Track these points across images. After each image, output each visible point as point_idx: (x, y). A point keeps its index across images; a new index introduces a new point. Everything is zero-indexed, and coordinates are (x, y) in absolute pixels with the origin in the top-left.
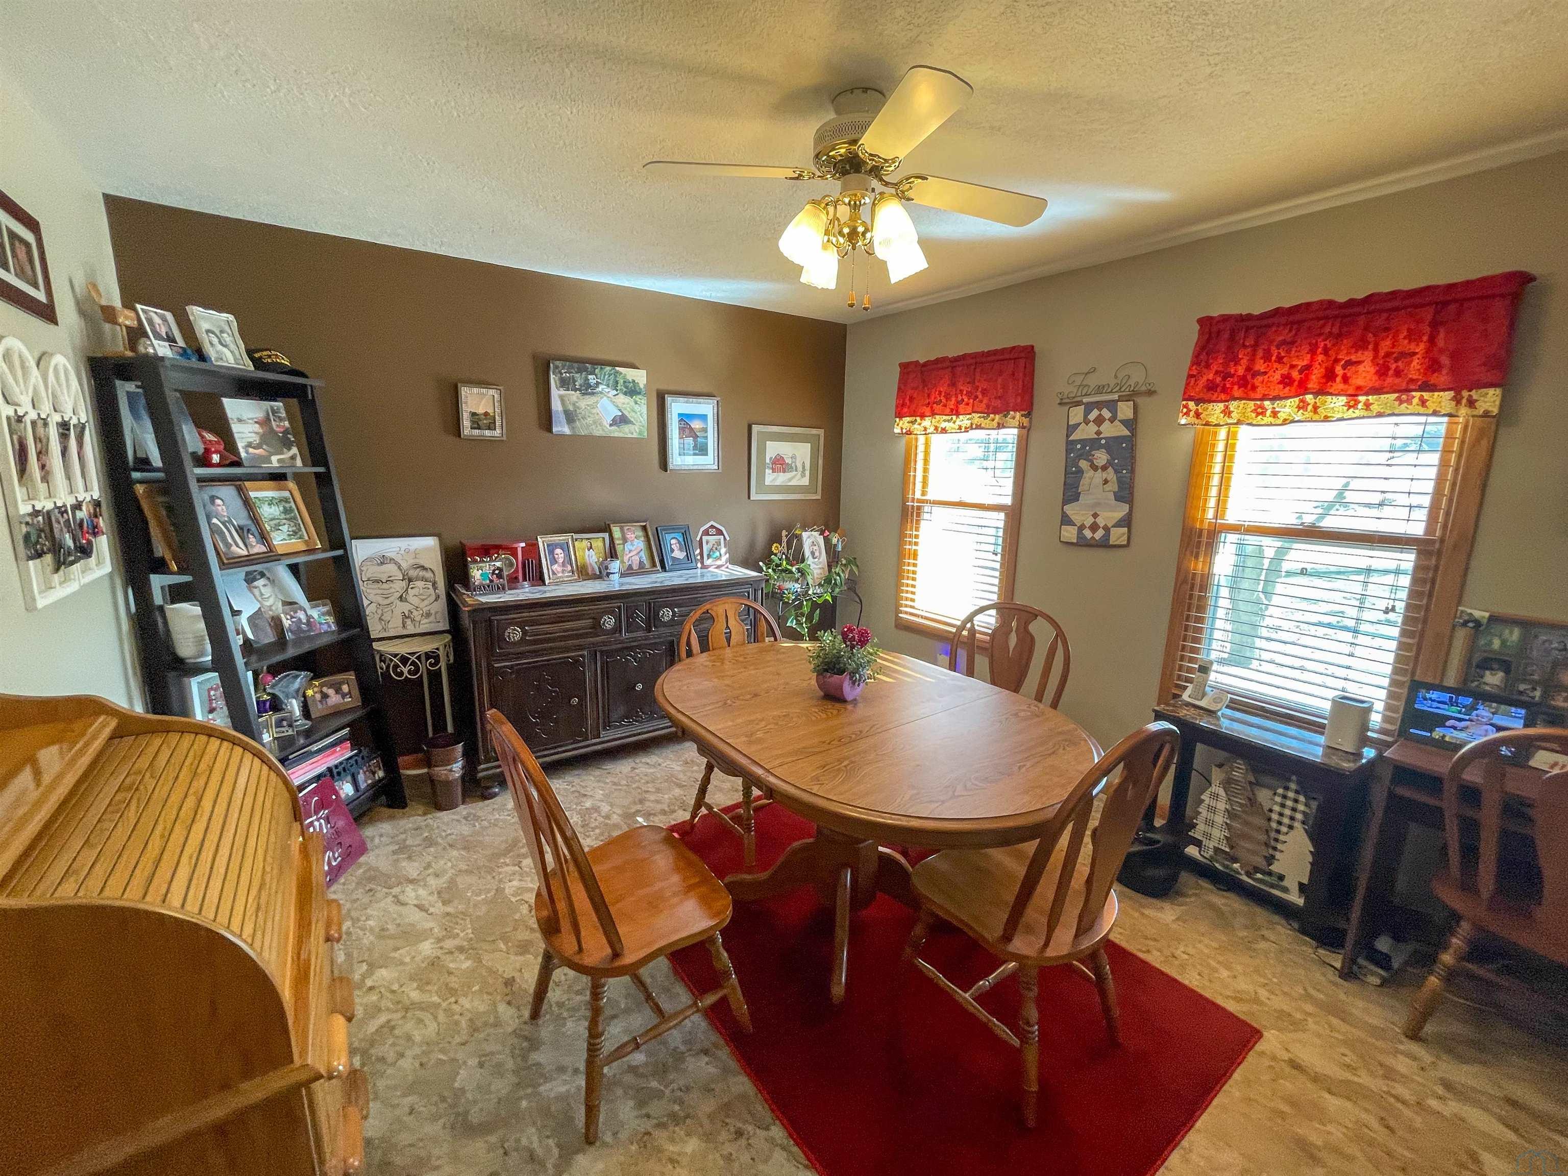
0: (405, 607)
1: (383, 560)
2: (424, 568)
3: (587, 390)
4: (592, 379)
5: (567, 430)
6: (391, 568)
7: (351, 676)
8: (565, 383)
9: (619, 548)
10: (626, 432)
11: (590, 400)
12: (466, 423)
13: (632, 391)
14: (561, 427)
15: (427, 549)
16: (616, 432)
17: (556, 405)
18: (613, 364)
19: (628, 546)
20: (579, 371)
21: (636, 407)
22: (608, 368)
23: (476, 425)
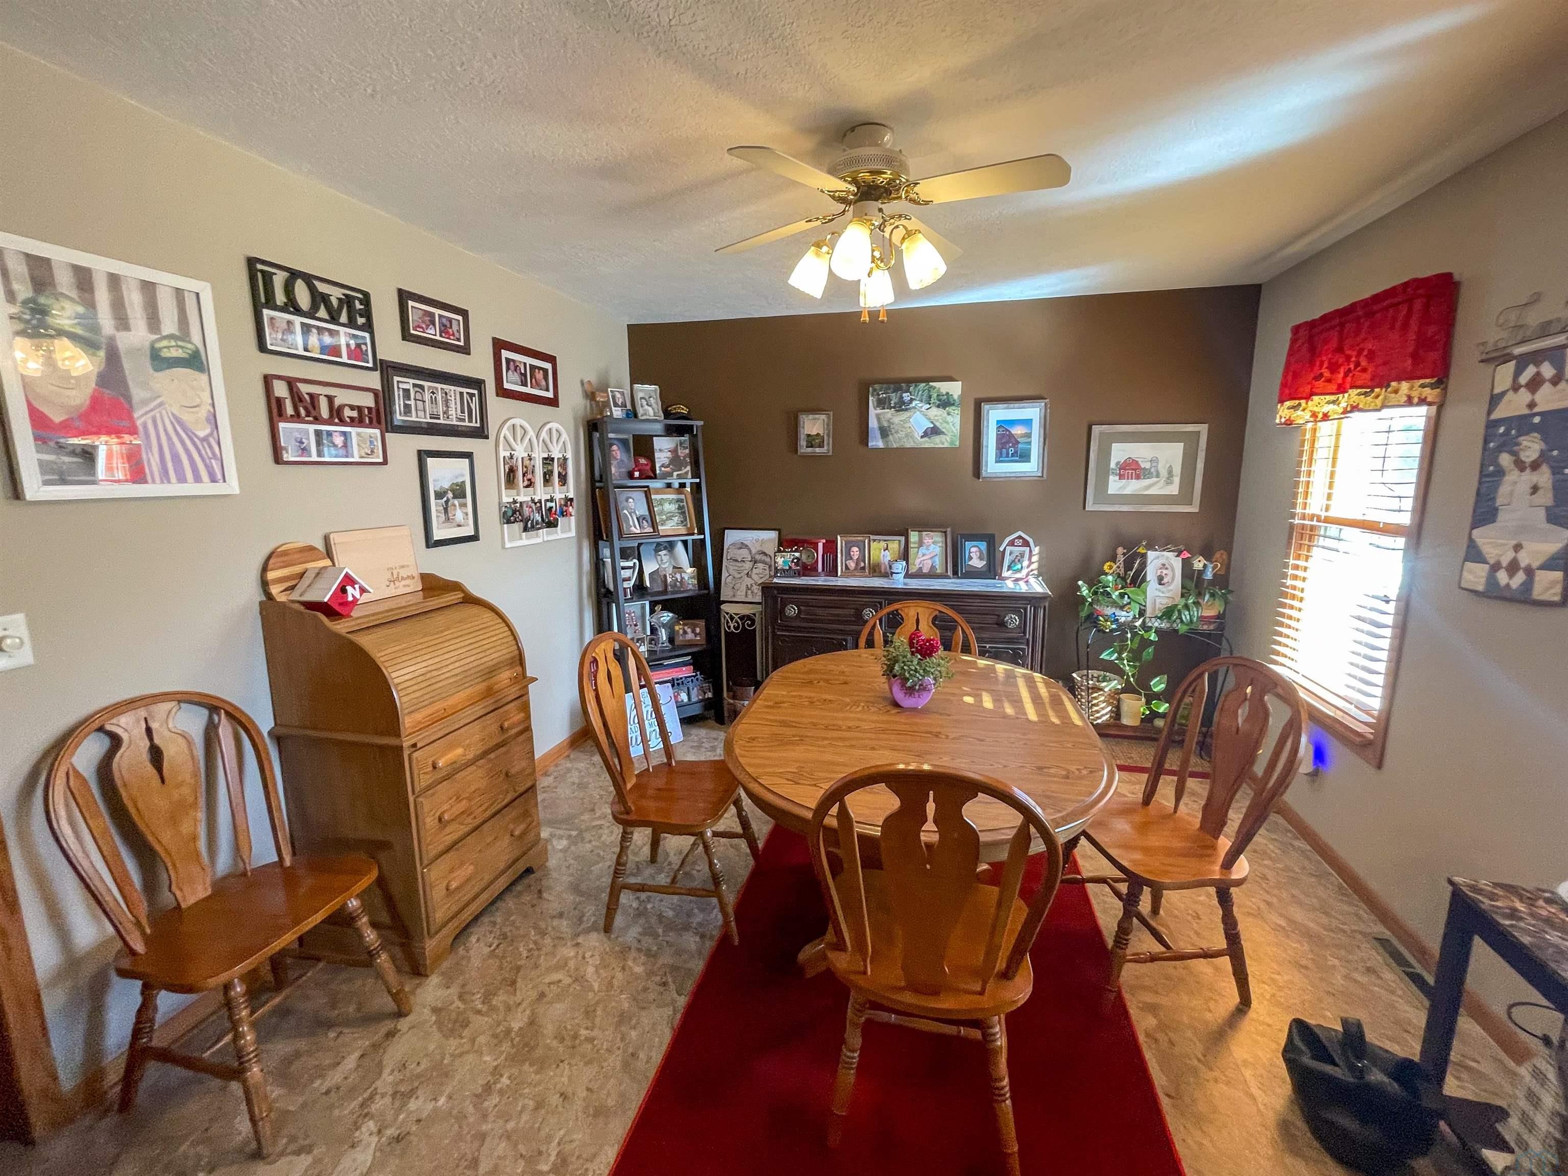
0: (748, 581)
1: (743, 546)
2: (765, 554)
3: (901, 406)
4: (906, 396)
5: (880, 444)
6: (744, 552)
7: (702, 623)
8: (881, 403)
9: (912, 552)
10: (937, 442)
11: (904, 416)
12: (803, 443)
13: (945, 403)
14: (876, 442)
15: (770, 540)
16: (927, 443)
17: (873, 423)
18: (927, 380)
19: (923, 550)
20: (895, 391)
21: (949, 419)
22: (923, 385)
23: (810, 445)
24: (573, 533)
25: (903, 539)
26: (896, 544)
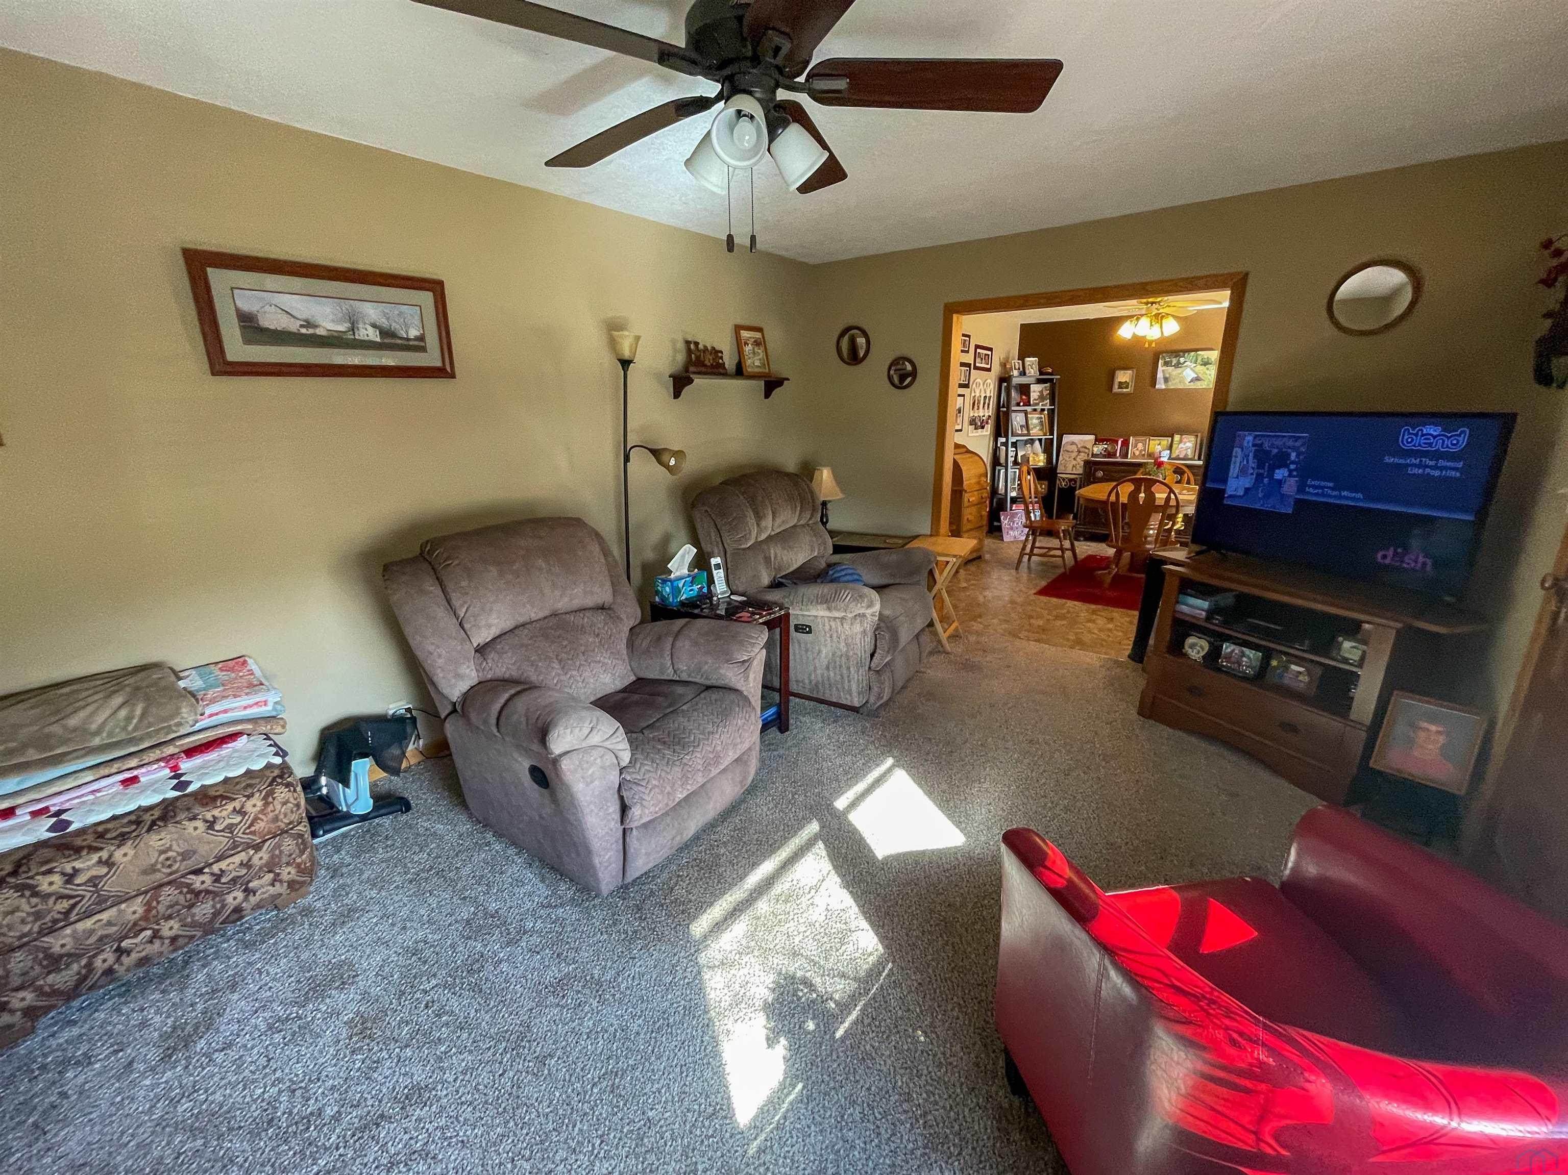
0: (1074, 462)
1: (1073, 443)
2: (1086, 448)
3: (1178, 365)
4: (1182, 360)
5: (1163, 387)
6: (1074, 446)
7: (1046, 483)
8: (1166, 364)
9: (1174, 446)
10: (1199, 385)
11: (1179, 370)
12: (1116, 386)
13: (1206, 363)
14: (1161, 385)
16: (1192, 386)
17: (1160, 375)
18: (1196, 350)
19: (1181, 445)
20: (1176, 357)
21: (1208, 372)
22: (1193, 353)
23: (1120, 387)
24: (988, 433)
25: (1170, 439)
26: (1166, 441)
